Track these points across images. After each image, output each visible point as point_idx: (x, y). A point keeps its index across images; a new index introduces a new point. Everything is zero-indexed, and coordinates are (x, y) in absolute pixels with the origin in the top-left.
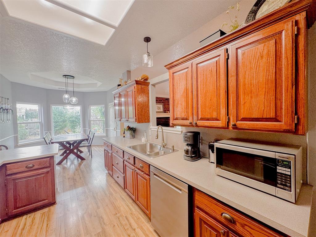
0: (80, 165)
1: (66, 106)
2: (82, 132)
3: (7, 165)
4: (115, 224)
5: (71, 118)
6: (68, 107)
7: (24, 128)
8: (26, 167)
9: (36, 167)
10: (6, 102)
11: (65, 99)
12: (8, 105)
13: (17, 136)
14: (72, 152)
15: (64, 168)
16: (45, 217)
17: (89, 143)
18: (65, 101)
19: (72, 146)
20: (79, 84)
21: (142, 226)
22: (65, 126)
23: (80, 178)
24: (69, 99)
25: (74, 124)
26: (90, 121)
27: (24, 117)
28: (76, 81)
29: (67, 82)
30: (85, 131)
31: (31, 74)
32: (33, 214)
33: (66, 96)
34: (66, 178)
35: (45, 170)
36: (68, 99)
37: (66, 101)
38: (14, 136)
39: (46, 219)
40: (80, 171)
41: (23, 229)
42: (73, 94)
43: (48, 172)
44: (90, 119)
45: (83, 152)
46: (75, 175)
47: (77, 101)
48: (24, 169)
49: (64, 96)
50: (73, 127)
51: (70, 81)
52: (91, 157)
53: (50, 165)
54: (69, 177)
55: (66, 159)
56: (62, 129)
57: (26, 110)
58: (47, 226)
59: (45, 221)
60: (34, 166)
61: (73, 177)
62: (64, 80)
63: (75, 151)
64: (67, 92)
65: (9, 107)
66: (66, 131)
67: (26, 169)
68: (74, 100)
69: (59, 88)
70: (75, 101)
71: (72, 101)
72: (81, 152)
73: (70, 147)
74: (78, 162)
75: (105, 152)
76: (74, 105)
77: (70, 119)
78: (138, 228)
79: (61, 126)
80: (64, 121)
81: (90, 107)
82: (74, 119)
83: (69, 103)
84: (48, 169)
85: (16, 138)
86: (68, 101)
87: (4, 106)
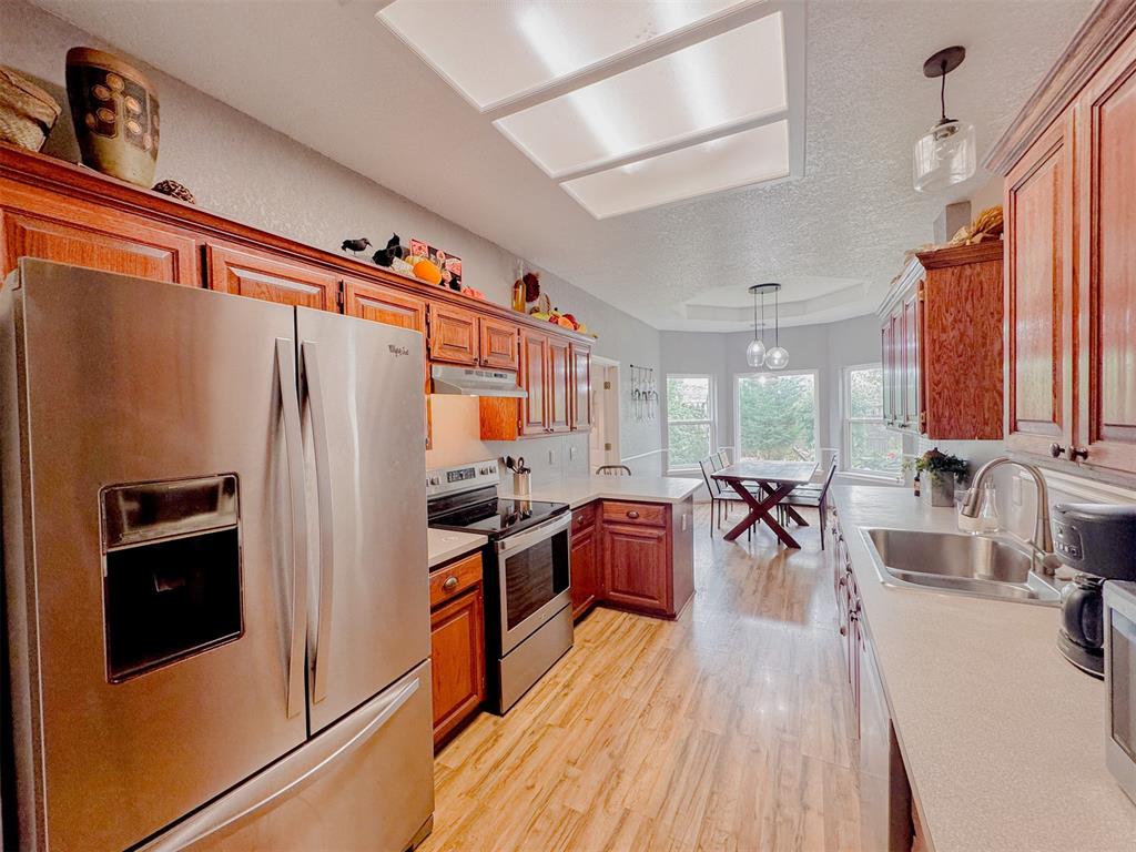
0: (781, 558)
2: (818, 459)
3: (605, 503)
4: (762, 750)
6: (762, 379)
8: (628, 515)
9: (641, 520)
10: (648, 376)
11: (753, 356)
12: (650, 383)
13: (666, 452)
14: (761, 513)
16: (648, 634)
18: (753, 363)
20: (804, 302)
21: (837, 823)
23: (755, 592)
24: (762, 356)
26: (845, 426)
28: (783, 296)
31: (688, 306)
32: (637, 617)
33: (756, 348)
35: (656, 532)
36: (760, 356)
37: (756, 361)
38: (662, 452)
39: (648, 637)
40: (766, 571)
41: (614, 632)
42: (775, 337)
43: (659, 539)
45: (806, 525)
47: (785, 358)
48: (623, 517)
49: (749, 351)
51: (769, 298)
53: (665, 522)
54: (731, 578)
56: (783, 443)
58: (642, 651)
59: (645, 640)
60: (638, 516)
61: (741, 581)
62: (750, 300)
64: (756, 335)
65: (653, 387)
67: (626, 519)
68: (778, 355)
70: (779, 361)
71: (770, 359)
72: (801, 522)
78: (819, 814)
81: (849, 374)
83: (764, 368)
84: (661, 533)
85: (665, 456)
86: (760, 362)
87: (642, 385)
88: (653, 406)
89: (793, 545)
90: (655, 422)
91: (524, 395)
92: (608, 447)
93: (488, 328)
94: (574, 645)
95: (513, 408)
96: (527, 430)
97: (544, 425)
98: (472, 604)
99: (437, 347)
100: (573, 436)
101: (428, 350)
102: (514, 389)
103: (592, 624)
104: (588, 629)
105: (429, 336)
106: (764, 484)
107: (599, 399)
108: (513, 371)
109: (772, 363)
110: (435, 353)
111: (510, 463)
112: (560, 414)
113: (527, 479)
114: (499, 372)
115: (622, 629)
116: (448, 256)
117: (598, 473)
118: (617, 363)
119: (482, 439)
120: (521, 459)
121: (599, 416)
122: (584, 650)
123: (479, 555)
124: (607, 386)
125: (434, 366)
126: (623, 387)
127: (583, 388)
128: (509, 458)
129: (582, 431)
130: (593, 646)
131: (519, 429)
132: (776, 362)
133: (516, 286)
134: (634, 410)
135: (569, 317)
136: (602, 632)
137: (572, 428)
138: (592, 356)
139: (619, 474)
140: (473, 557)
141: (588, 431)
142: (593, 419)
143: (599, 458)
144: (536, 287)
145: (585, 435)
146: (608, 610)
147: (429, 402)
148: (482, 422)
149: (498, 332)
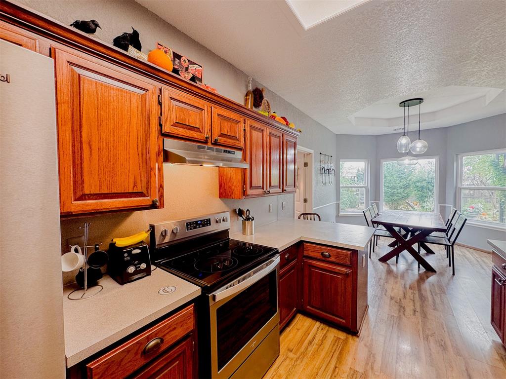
0: (422, 279)
1: (403, 160)
2: (437, 212)
3: (306, 244)
5: (418, 181)
6: (406, 161)
7: (355, 193)
8: (322, 254)
9: (332, 259)
10: (330, 160)
11: (401, 146)
12: (331, 164)
13: (339, 204)
14: (408, 246)
15: (390, 272)
16: (337, 349)
17: (449, 240)
19: (409, 236)
22: (407, 197)
23: (415, 311)
25: (423, 193)
26: (458, 190)
27: (356, 178)
28: (424, 107)
29: (406, 114)
30: (443, 210)
33: (404, 141)
34: (387, 294)
35: (344, 270)
36: (407, 146)
37: (403, 149)
38: (336, 203)
39: (337, 353)
40: (417, 292)
41: (311, 343)
42: (418, 134)
43: (347, 275)
44: (459, 185)
45: (433, 253)
46: (404, 297)
47: (425, 147)
48: (318, 255)
49: (398, 143)
50: (422, 199)
51: (414, 110)
52: (452, 273)
54: (392, 295)
55: (396, 256)
56: (402, 199)
57: (358, 170)
58: (334, 370)
59: (336, 356)
60: (330, 256)
61: (400, 299)
62: (400, 112)
63: (415, 246)
65: (332, 166)
66: (408, 204)
67: (321, 257)
68: (419, 145)
69: (395, 130)
70: (421, 148)
71: (414, 148)
72: (429, 252)
73: (406, 236)
74: (419, 271)
75: (494, 282)
76: (419, 156)
77: (418, 184)
79: (400, 195)
80: (406, 187)
82: (424, 184)
83: (409, 154)
84: (349, 271)
85: (338, 205)
86: (406, 150)
87: (326, 165)
88: (332, 177)
89: (430, 269)
90: (332, 187)
91: (247, 166)
92: (305, 201)
93: (219, 115)
94: (280, 354)
95: (239, 176)
96: (249, 192)
97: (263, 188)
98: (183, 352)
99: (168, 123)
100: (284, 196)
101: (161, 125)
102: (241, 162)
103: (295, 331)
104: (291, 336)
105: (161, 114)
106: (405, 228)
107: (301, 173)
108: (240, 149)
109: (414, 150)
110: (167, 128)
111: (241, 213)
112: (275, 181)
113: (251, 226)
114: (229, 149)
115: (316, 341)
116: (191, 63)
117: (299, 218)
118: (312, 151)
119: (220, 197)
120: (248, 210)
121: (301, 184)
122: (287, 362)
123: (191, 308)
124: (306, 165)
125: (165, 139)
126: (315, 166)
127: (291, 167)
128: (239, 210)
129: (289, 192)
130: (295, 357)
131: (244, 191)
132: (418, 149)
133: (247, 95)
134: (321, 179)
135: (284, 118)
136: (301, 342)
137: (283, 191)
138: (298, 147)
139: (313, 219)
140: (184, 312)
141: (293, 192)
142: (297, 184)
143: (300, 208)
144: (261, 98)
145: (292, 195)
146: (305, 318)
147: (160, 169)
148: (220, 186)
149: (228, 119)
